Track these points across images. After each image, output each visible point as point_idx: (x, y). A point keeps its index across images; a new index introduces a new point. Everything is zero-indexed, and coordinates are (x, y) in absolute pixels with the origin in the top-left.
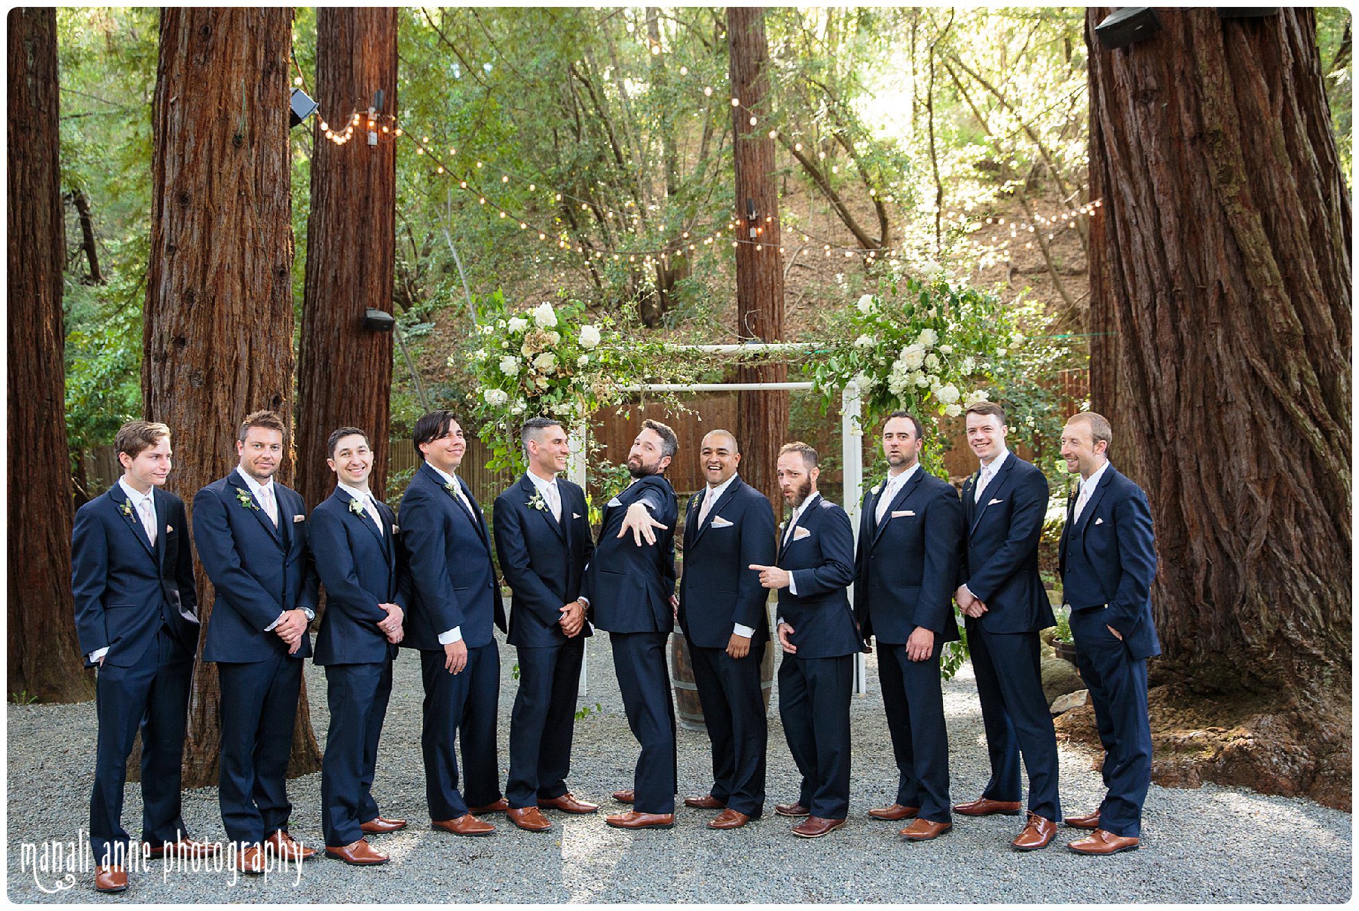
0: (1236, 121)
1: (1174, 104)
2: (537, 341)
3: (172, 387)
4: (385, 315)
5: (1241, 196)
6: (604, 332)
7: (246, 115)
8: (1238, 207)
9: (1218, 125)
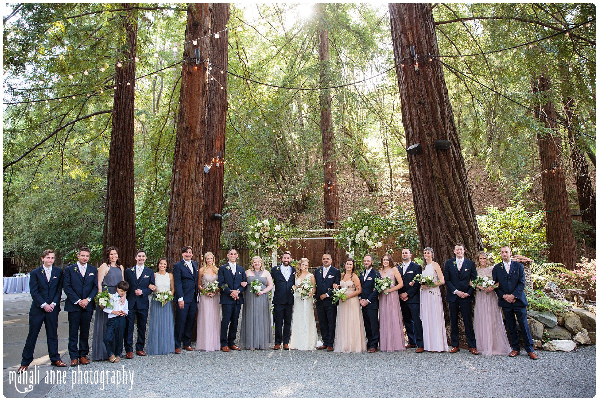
0: (441, 174)
1: (426, 169)
2: (264, 229)
3: (174, 241)
4: (220, 215)
5: (443, 193)
6: (281, 227)
7: (194, 174)
8: (442, 196)
9: (437, 175)
